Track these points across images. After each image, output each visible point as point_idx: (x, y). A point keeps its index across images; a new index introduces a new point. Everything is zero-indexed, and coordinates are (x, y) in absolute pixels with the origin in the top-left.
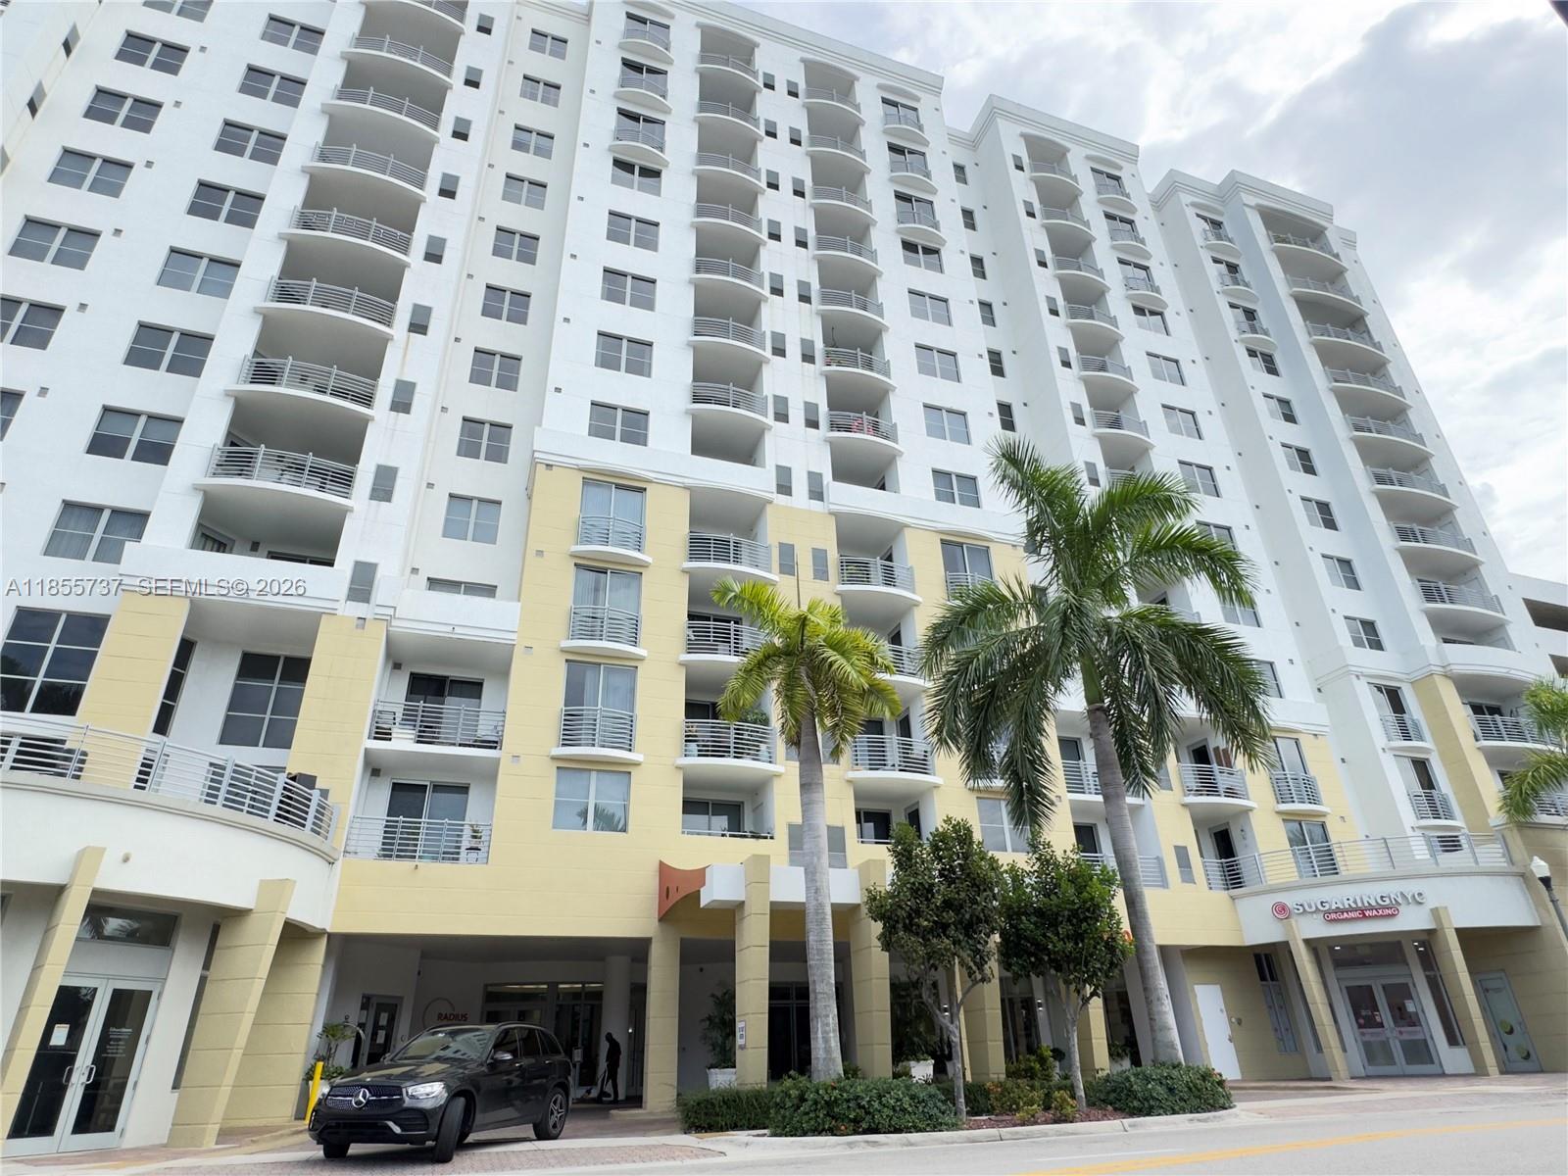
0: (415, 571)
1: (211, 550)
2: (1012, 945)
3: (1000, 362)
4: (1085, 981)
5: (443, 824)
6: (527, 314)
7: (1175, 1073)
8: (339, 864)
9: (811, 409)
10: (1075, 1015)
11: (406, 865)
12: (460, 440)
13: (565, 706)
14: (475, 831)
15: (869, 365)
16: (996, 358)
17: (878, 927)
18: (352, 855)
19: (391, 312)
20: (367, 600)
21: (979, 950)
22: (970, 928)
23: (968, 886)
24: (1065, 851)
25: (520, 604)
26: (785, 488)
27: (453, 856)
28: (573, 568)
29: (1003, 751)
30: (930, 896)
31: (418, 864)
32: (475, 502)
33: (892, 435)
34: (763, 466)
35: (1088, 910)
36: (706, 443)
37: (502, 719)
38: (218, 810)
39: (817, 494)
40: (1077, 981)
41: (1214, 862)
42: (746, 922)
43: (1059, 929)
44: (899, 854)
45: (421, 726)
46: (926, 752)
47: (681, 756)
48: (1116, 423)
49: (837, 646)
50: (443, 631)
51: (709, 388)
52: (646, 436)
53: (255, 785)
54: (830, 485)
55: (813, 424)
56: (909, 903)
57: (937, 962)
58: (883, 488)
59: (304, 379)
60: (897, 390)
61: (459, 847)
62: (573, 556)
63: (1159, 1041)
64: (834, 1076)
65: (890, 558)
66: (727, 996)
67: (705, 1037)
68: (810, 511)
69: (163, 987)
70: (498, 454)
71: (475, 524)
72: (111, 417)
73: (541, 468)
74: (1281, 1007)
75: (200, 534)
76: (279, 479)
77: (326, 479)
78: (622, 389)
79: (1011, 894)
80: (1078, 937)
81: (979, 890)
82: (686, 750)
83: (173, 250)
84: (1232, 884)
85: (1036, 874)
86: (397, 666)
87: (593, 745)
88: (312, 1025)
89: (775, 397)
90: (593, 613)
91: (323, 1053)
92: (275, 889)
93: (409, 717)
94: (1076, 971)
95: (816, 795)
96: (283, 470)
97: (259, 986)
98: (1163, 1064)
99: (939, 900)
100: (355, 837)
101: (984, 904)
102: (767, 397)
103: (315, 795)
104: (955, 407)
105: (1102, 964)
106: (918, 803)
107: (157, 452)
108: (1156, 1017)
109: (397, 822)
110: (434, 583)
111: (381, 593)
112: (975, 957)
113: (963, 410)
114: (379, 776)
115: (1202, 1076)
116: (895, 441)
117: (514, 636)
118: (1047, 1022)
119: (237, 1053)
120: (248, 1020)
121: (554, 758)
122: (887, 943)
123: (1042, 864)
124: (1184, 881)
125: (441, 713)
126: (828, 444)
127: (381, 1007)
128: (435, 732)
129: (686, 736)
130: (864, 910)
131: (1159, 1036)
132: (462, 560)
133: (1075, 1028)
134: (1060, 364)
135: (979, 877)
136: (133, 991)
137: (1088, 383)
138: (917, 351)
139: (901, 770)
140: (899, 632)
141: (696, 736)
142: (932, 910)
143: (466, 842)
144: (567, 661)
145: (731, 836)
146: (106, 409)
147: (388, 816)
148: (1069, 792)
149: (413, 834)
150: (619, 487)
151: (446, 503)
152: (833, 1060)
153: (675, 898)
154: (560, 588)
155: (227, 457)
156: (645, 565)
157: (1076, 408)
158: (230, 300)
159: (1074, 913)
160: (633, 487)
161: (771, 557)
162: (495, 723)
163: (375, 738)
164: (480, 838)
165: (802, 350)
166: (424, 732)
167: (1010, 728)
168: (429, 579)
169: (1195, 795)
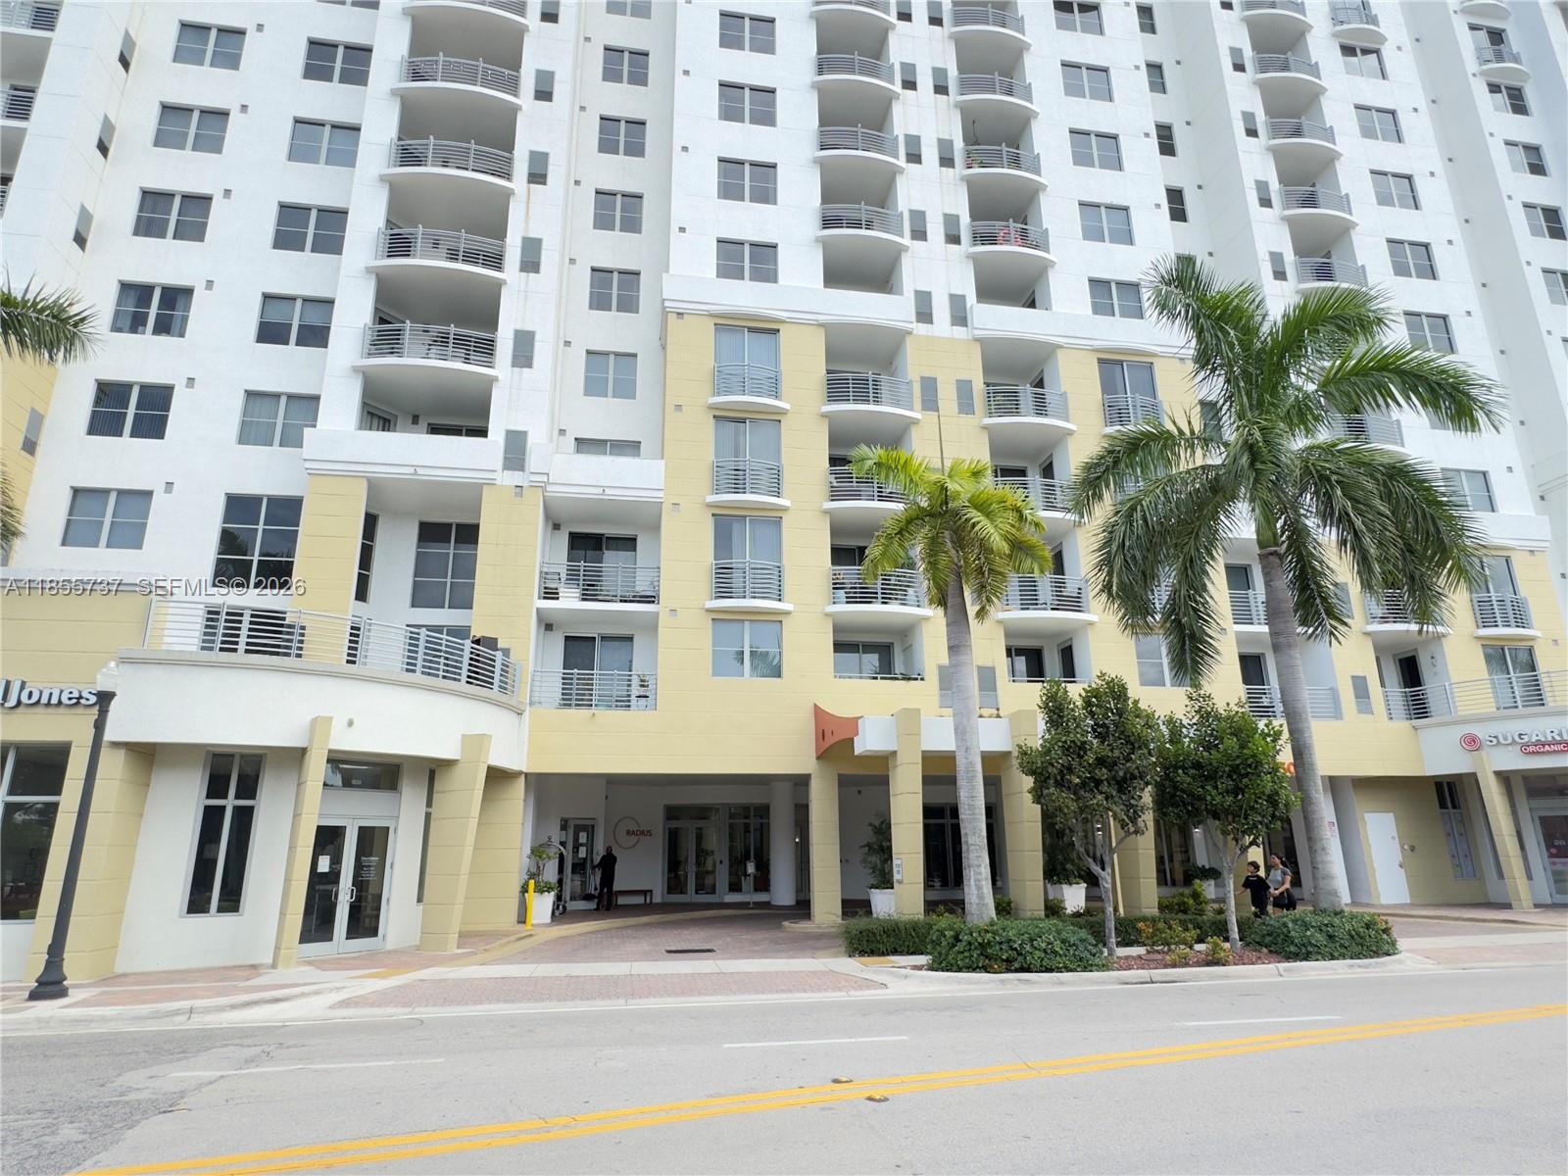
0: (562, 432)
1: (378, 430)
2: (1168, 796)
3: (1170, 138)
4: (1244, 832)
5: (612, 675)
6: (644, 144)
7: (1337, 921)
8: (527, 714)
9: (951, 221)
10: (1233, 864)
11: (584, 712)
12: (591, 293)
13: (715, 560)
14: (642, 681)
15: (1015, 162)
16: (1166, 133)
17: (1029, 782)
18: (537, 705)
19: (510, 161)
20: (522, 468)
21: (1133, 805)
22: (1124, 785)
23: (1122, 743)
24: (1228, 704)
25: (663, 461)
26: (925, 315)
27: (624, 703)
28: (712, 420)
29: (1165, 598)
30: (1082, 753)
31: (595, 712)
32: (612, 357)
33: (1042, 244)
34: (901, 293)
35: (1250, 766)
36: (839, 274)
37: (657, 574)
38: (418, 677)
39: (960, 318)
40: (1235, 831)
41: (1397, 691)
42: (899, 770)
43: (1219, 783)
44: (1050, 710)
45: (584, 585)
46: (1080, 589)
47: (829, 604)
48: (1310, 201)
49: (982, 506)
50: (592, 493)
51: (839, 209)
52: (776, 271)
53: (446, 652)
54: (974, 307)
55: (954, 239)
56: (1061, 761)
57: (1089, 817)
58: (1032, 304)
59: (436, 245)
60: (1048, 189)
61: (629, 696)
62: (711, 407)
63: (1321, 889)
64: (987, 920)
65: (1040, 384)
66: (884, 826)
67: (864, 861)
68: (954, 339)
69: (397, 822)
70: (628, 304)
71: (615, 379)
72: (272, 304)
73: (672, 318)
74: (1461, 834)
75: (365, 413)
76: (427, 354)
77: (469, 350)
78: (748, 221)
79: (1168, 745)
80: (1237, 790)
81: (1134, 747)
82: (834, 598)
83: (298, 121)
84: (1415, 714)
85: (1195, 727)
86: (557, 527)
87: (744, 597)
88: (521, 848)
89: (911, 211)
90: (735, 466)
91: (534, 870)
92: (475, 742)
93: (573, 576)
94: (1234, 822)
95: (964, 657)
96: (430, 345)
97: (473, 823)
98: (1324, 911)
99: (1091, 758)
100: (538, 689)
101: (1138, 762)
102: (902, 212)
103: (499, 655)
104: (1116, 202)
105: (1264, 816)
106: (1071, 639)
107: (316, 336)
108: (1320, 866)
109: (572, 674)
110: (583, 444)
111: (533, 462)
112: (1128, 811)
113: (1125, 204)
114: (552, 630)
115: (1366, 924)
116: (1047, 250)
117: (660, 494)
118: (1203, 843)
119: (464, 878)
120: (469, 850)
121: (709, 611)
122: (1038, 795)
123: (1202, 716)
124: (1360, 711)
125: (601, 571)
126: (971, 262)
127: (578, 829)
128: (597, 590)
129: (834, 584)
130: (1015, 763)
131: (1322, 883)
132: (605, 417)
133: (1232, 875)
134: (1244, 133)
135: (1133, 734)
136: (374, 828)
137: (1277, 154)
138: (1071, 138)
139: (1053, 609)
140: (1051, 463)
141: (843, 583)
142: (1084, 767)
143: (636, 690)
144: (713, 515)
145: (881, 678)
146: (267, 297)
147: (564, 669)
148: (1235, 623)
149: (588, 684)
150: (751, 330)
151: (584, 358)
152: (986, 905)
153: (830, 741)
154: (700, 443)
155: (378, 336)
156: (784, 412)
157: (1262, 187)
158: (356, 168)
159: (1235, 769)
160: (766, 330)
161: (912, 394)
162: (650, 579)
163: (545, 598)
164: (648, 686)
165: (940, 151)
166: (587, 590)
167: (1172, 576)
168: (576, 439)
169: (1380, 623)
